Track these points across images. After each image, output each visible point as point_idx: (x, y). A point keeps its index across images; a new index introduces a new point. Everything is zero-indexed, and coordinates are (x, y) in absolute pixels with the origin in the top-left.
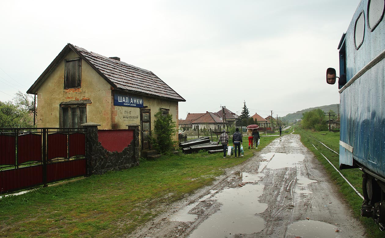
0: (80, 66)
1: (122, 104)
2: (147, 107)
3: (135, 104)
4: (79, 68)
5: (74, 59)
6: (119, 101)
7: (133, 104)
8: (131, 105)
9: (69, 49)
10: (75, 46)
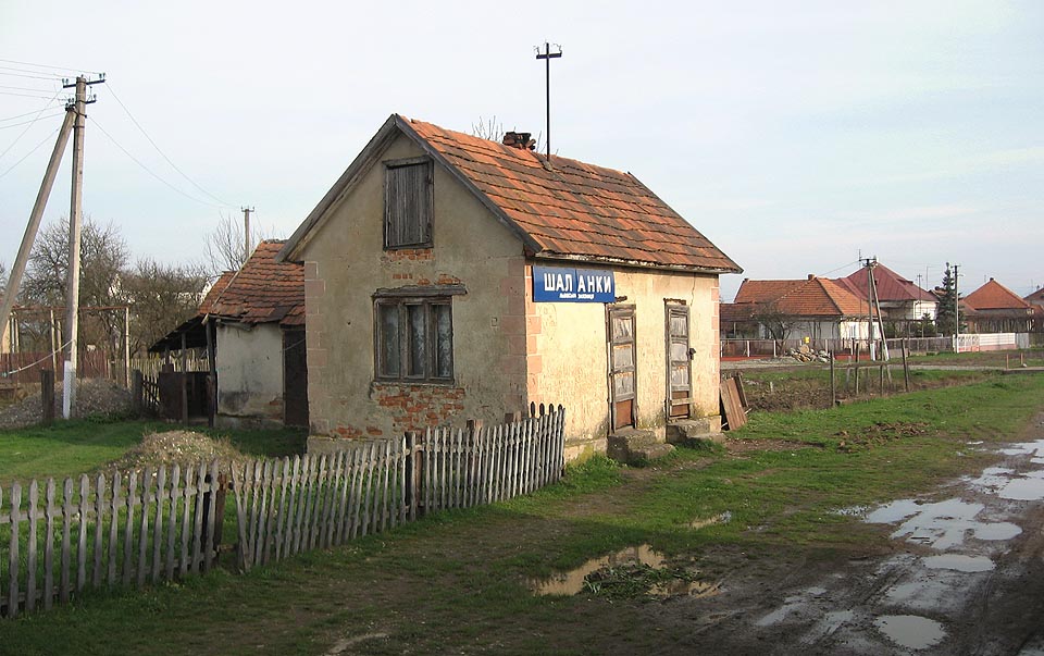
0: (428, 182)
1: (554, 297)
2: (625, 298)
3: (591, 293)
4: (427, 187)
5: (410, 162)
6: (547, 289)
7: (587, 293)
8: (580, 296)
9: (395, 131)
10: (413, 122)
